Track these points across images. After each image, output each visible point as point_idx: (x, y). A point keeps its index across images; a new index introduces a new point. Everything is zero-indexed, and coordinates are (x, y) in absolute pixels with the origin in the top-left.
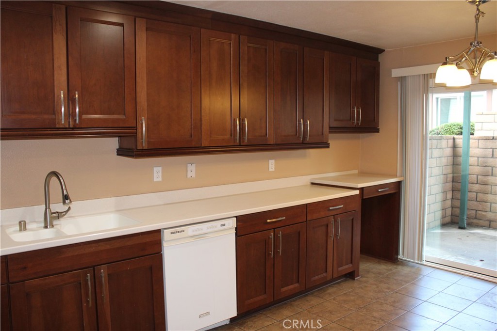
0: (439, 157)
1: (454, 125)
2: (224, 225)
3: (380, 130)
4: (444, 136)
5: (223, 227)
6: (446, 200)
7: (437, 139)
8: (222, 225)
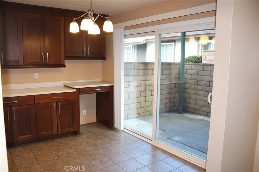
0: (169, 74)
1: (193, 57)
3: (106, 58)
4: (188, 63)
6: (175, 97)
7: (167, 64)
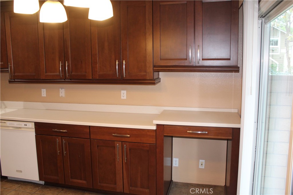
2: (26, 125)
5: (26, 126)
8: (25, 125)
